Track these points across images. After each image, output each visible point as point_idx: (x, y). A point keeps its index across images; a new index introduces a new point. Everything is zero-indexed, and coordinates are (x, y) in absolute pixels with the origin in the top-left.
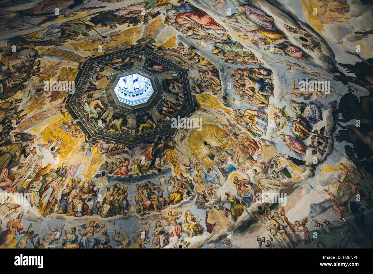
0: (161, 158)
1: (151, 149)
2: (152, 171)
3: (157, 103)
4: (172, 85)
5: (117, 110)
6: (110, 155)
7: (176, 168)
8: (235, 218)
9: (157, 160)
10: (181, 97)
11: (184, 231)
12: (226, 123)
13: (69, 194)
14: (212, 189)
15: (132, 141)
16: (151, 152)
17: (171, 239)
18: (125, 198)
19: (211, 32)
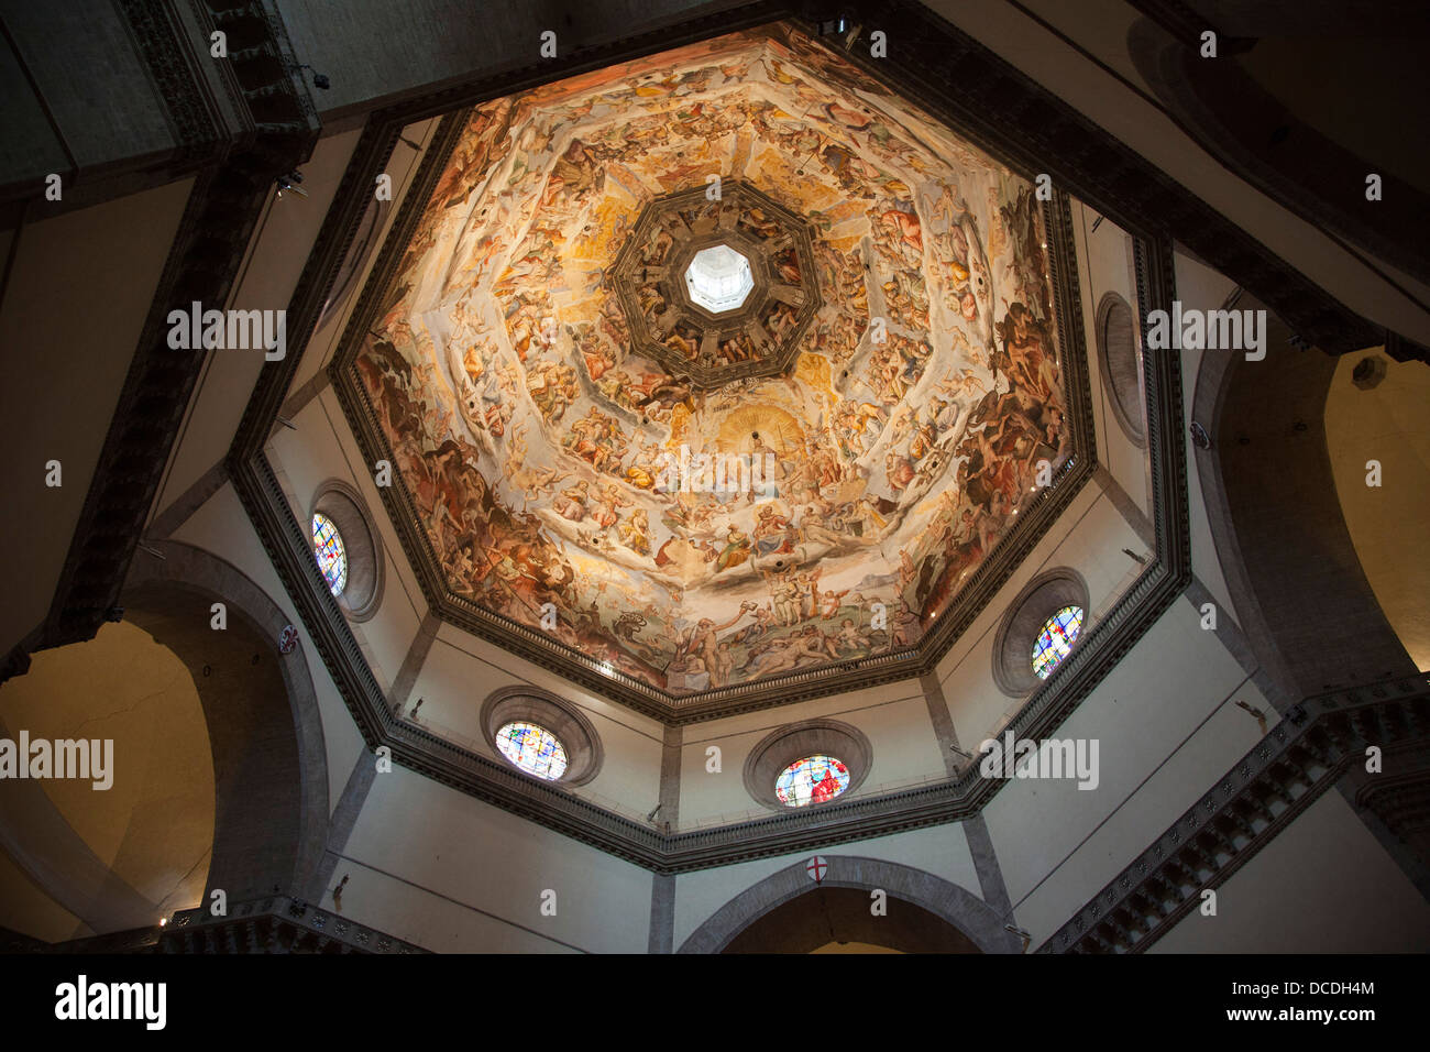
0: (663, 406)
1: (660, 382)
2: (633, 411)
3: (728, 327)
4: (779, 314)
5: (670, 282)
6: (606, 326)
7: (674, 441)
8: (719, 568)
9: (655, 405)
10: (775, 344)
11: (617, 528)
12: (814, 424)
13: (528, 303)
14: (708, 512)
15: (642, 344)
16: (656, 385)
17: (588, 519)
18: (565, 404)
19: (906, 250)
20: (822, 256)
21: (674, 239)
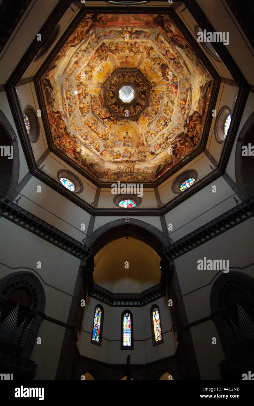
0: (108, 121)
1: (109, 115)
2: (101, 120)
3: (126, 106)
4: (138, 106)
5: (115, 91)
6: (99, 98)
7: (109, 129)
8: (114, 159)
9: (106, 120)
10: (136, 113)
11: (93, 144)
12: (140, 133)
13: (83, 85)
14: (113, 146)
15: (106, 105)
16: (107, 115)
17: (87, 140)
18: (87, 113)
19: (172, 95)
20: (152, 94)
21: (119, 81)
